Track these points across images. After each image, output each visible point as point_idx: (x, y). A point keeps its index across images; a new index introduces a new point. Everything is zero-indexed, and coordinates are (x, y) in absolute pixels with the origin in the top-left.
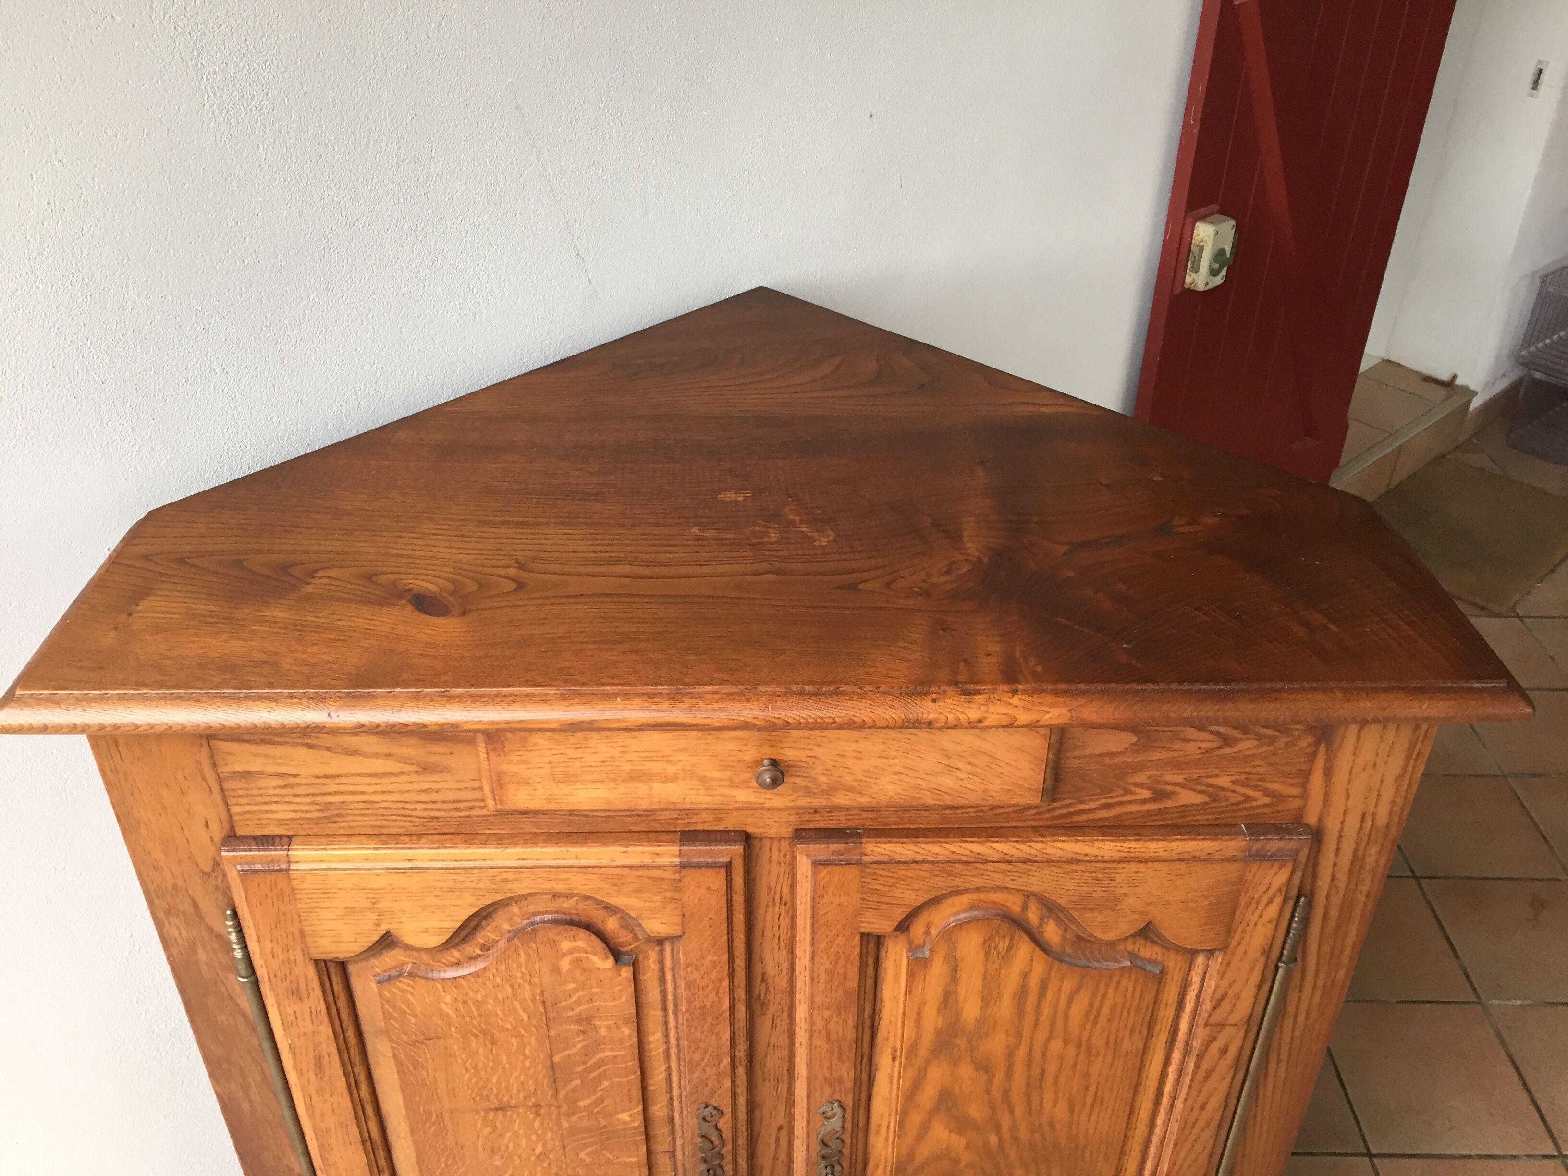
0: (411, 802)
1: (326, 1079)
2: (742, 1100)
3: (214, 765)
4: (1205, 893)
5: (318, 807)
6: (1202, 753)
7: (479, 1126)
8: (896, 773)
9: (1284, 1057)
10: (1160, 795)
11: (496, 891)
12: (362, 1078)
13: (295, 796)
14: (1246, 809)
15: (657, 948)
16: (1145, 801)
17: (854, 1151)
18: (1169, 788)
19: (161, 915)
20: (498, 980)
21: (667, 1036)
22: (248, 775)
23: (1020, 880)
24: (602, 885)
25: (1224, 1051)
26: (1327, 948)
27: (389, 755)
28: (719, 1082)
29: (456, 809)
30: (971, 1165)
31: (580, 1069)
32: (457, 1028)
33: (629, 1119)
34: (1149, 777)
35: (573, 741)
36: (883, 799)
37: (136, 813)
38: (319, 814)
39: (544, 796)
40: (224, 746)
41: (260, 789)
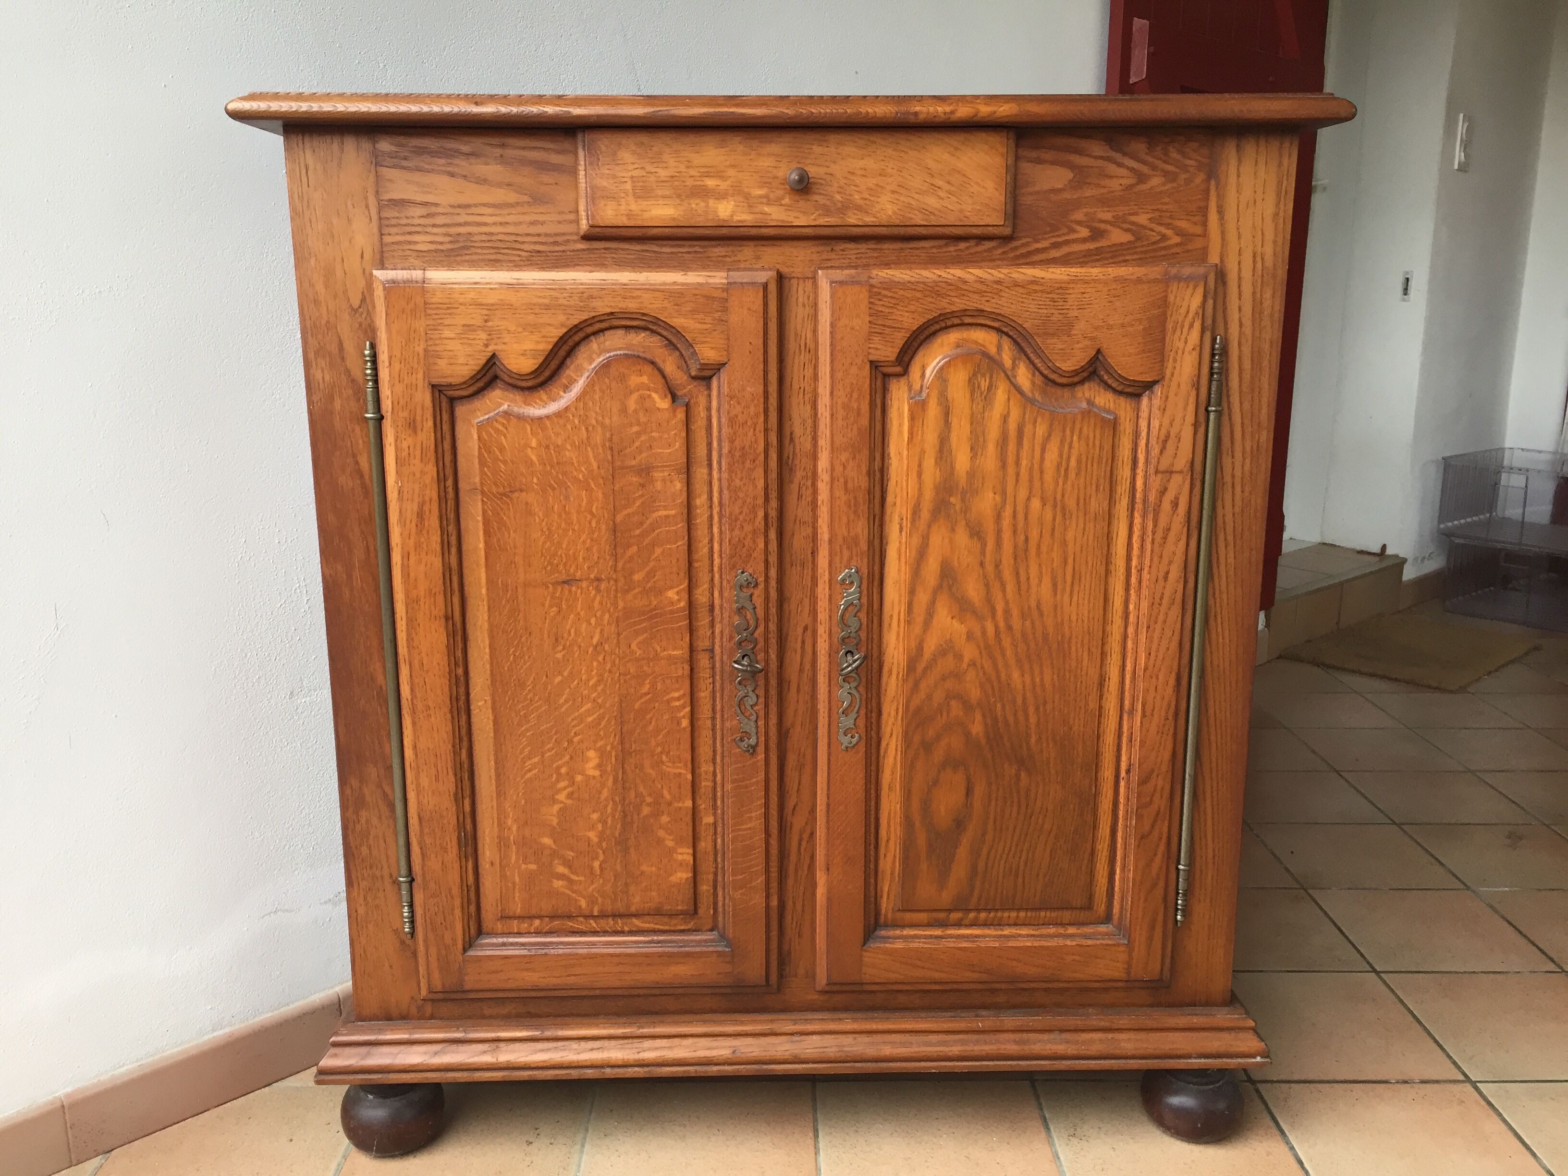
0: (522, 235)
1: (425, 532)
2: (773, 573)
3: (377, 194)
4: (1139, 316)
5: (450, 239)
6: (1124, 190)
7: (547, 603)
8: (893, 192)
10: (1097, 234)
11: (581, 310)
12: (453, 540)
13: (434, 226)
14: (1165, 248)
15: (706, 392)
16: (1084, 240)
17: (870, 639)
18: (1102, 226)
19: (311, 355)
20: (576, 421)
21: (711, 498)
22: (400, 203)
23: (993, 301)
24: (666, 304)
25: (1175, 504)
26: (1247, 406)
27: (509, 185)
28: (754, 542)
29: (555, 243)
30: (973, 664)
31: (638, 532)
32: (538, 479)
33: (676, 597)
34: (1086, 215)
35: (650, 156)
36: (884, 219)
37: (310, 242)
38: (449, 246)
39: (625, 213)
40: (387, 173)
41: (407, 218)
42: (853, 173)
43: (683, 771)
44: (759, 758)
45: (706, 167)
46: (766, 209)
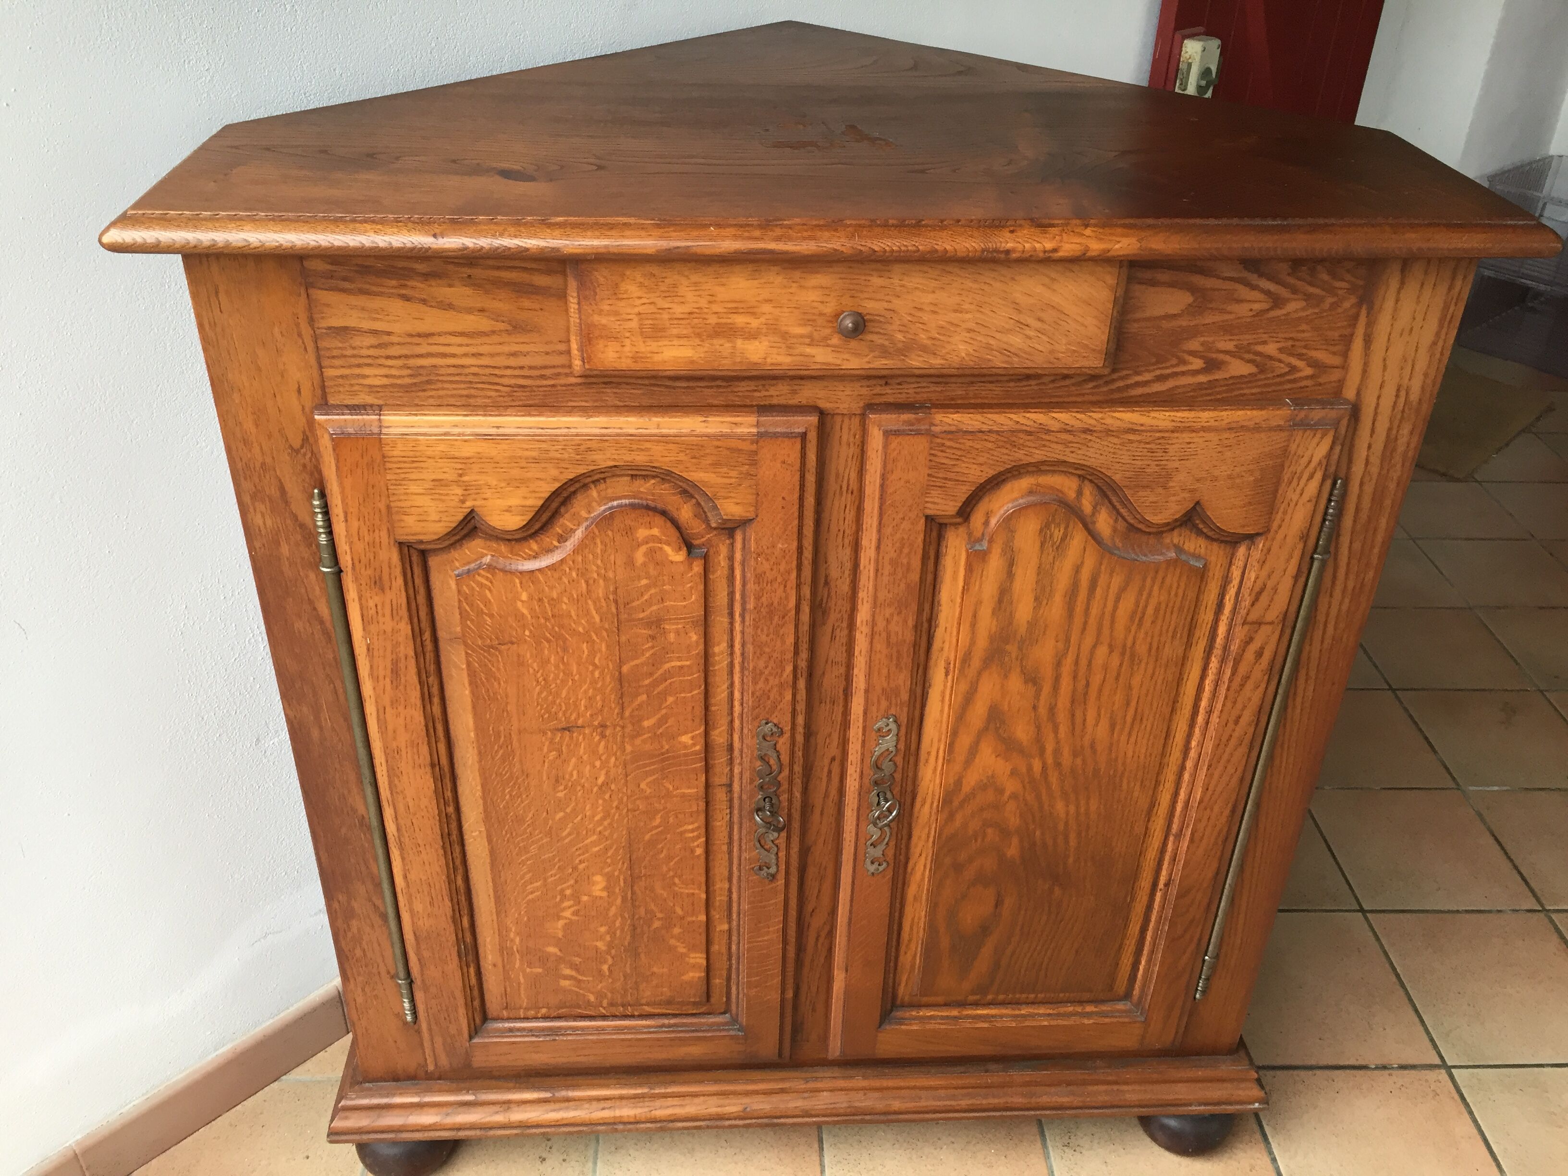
0: (499, 368)
1: (401, 688)
2: (800, 720)
3: (311, 320)
4: (1251, 467)
5: (409, 372)
6: (1254, 316)
7: (545, 749)
8: (970, 331)
9: (1312, 674)
10: (1212, 365)
11: (578, 463)
12: (435, 690)
14: (1290, 381)
15: (728, 542)
16: (1196, 373)
17: (904, 777)
18: (1221, 356)
19: (247, 499)
20: (574, 574)
21: (732, 646)
22: (343, 331)
23: (1080, 452)
24: (682, 456)
25: (1259, 654)
26: (1357, 546)
27: (482, 310)
28: (781, 694)
29: (543, 377)
30: (1014, 796)
31: (647, 682)
32: (531, 632)
33: (690, 742)
34: (1202, 344)
35: (663, 289)
36: (955, 361)
37: (230, 376)
38: (408, 381)
39: (630, 355)
40: (322, 295)
41: (354, 348)
42: (920, 309)
43: (697, 891)
44: (779, 883)
45: (735, 302)
46: (809, 350)
